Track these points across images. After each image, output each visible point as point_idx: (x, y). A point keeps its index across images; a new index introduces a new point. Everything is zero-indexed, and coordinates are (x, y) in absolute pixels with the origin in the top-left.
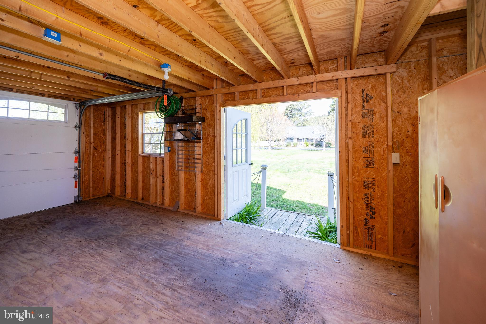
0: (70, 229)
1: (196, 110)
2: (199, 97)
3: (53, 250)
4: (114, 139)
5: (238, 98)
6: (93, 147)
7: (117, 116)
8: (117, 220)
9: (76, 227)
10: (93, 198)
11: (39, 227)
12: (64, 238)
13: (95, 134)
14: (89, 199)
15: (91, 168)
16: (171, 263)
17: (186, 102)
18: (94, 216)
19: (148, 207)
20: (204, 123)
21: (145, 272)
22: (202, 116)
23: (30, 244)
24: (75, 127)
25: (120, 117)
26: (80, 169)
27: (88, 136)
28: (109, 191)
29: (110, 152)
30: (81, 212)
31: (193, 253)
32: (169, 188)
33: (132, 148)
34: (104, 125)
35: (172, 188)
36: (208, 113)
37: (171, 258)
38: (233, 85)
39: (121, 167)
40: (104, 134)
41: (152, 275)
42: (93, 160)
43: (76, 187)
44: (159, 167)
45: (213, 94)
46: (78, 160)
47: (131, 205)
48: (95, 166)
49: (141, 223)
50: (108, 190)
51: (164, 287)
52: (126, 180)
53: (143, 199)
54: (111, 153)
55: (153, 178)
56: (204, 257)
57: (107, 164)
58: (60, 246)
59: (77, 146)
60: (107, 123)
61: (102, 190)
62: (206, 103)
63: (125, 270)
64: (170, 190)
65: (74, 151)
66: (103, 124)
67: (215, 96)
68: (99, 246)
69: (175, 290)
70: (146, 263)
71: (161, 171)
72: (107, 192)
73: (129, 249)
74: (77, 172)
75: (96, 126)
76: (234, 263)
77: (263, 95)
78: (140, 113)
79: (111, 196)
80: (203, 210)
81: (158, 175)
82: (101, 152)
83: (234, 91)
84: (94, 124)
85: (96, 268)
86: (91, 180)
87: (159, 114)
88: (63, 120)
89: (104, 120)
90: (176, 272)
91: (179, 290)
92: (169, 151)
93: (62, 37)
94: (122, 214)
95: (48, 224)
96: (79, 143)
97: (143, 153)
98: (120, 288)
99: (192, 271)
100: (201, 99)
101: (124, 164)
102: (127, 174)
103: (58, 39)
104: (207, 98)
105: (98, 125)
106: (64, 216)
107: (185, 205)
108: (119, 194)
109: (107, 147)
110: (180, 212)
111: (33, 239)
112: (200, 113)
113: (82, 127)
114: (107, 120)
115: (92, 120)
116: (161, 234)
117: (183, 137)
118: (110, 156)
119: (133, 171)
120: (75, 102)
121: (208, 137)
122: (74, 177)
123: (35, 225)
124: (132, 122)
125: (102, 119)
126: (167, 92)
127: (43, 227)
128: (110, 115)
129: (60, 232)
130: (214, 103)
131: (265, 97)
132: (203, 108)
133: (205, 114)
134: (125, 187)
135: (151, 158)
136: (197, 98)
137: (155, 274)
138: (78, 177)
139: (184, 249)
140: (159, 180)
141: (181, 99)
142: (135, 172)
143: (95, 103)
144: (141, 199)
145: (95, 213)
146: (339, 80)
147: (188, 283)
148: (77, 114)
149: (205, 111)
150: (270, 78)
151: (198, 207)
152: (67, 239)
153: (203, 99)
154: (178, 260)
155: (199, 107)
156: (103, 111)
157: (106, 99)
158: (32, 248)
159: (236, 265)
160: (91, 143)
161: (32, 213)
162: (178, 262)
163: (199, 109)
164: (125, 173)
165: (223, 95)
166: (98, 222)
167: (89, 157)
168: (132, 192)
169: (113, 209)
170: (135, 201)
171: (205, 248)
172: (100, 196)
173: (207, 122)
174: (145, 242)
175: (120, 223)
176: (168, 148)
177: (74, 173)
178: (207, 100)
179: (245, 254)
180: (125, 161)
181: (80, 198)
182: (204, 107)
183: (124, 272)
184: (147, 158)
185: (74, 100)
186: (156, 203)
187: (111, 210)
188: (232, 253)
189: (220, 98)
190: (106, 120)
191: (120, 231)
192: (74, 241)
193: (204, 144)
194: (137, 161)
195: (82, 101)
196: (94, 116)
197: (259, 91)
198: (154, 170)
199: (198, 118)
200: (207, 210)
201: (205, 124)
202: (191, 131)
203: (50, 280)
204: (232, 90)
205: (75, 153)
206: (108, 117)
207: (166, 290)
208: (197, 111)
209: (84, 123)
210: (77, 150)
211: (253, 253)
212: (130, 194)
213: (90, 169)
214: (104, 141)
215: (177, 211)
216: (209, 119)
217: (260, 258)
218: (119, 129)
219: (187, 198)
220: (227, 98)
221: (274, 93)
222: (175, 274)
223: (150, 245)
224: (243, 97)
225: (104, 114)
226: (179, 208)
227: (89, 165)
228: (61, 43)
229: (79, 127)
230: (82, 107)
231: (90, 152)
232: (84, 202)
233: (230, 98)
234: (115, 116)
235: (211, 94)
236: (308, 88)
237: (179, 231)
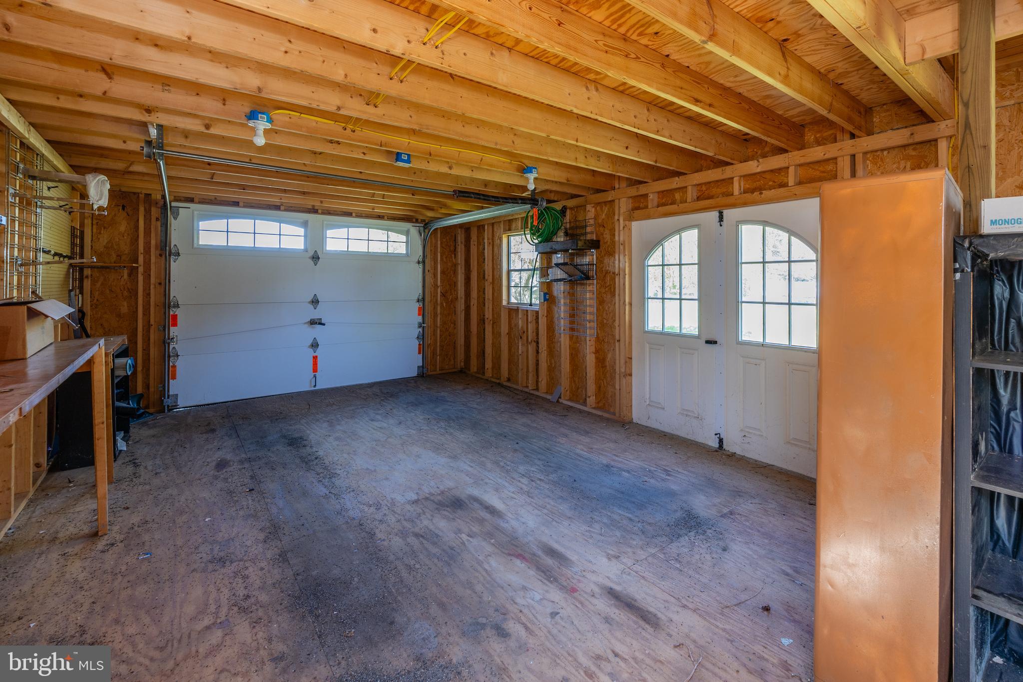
0: (416, 404)
1: (587, 228)
2: (592, 205)
3: (400, 423)
4: (468, 279)
5: (656, 204)
6: (441, 292)
7: (472, 243)
8: (471, 402)
9: (422, 404)
10: (440, 372)
11: (382, 399)
12: (410, 413)
13: (443, 272)
14: (435, 373)
15: (439, 325)
16: (533, 456)
17: (572, 214)
18: (443, 394)
19: (516, 392)
20: (600, 250)
21: (500, 459)
22: (595, 239)
23: (377, 414)
24: (419, 262)
25: (476, 243)
26: (425, 325)
27: (435, 275)
28: (462, 364)
29: (463, 301)
30: (427, 388)
31: (566, 452)
32: (547, 363)
33: (493, 294)
34: (455, 257)
35: (551, 364)
36: (607, 231)
37: (536, 452)
38: (646, 182)
39: (478, 325)
40: (455, 272)
41: (508, 463)
42: (441, 314)
43: (419, 353)
44: (531, 327)
45: (612, 199)
46: (422, 312)
47: (492, 386)
48: (444, 323)
49: (502, 410)
50: (461, 361)
51: (520, 475)
52: (484, 346)
53: (509, 380)
54: (465, 302)
55: (523, 345)
56: (582, 459)
57: (459, 321)
58: (407, 420)
59: (420, 291)
60: (459, 254)
61: (452, 362)
62: (604, 215)
63: (478, 453)
64: (548, 366)
65: (417, 298)
66: (453, 256)
67: (617, 201)
68: (450, 427)
69: (532, 481)
70: (503, 451)
71: (535, 334)
72: (459, 365)
73: (484, 435)
74: (421, 330)
75: (445, 259)
76: (623, 473)
77: (700, 196)
78: (504, 236)
79: (465, 373)
80: (598, 403)
81: (530, 340)
82: (452, 301)
83: (647, 192)
84: (441, 256)
85: (446, 446)
86: (438, 344)
87: (528, 236)
88: (405, 252)
89: (455, 249)
90: (538, 465)
91: (538, 482)
92: (545, 299)
93: (412, 159)
94: (479, 396)
95: (390, 397)
96: (424, 286)
97: (509, 302)
98: (472, 467)
99: (560, 468)
100: (596, 209)
101: (482, 321)
102: (486, 337)
103: (408, 161)
104: (606, 206)
105: (446, 258)
106: (408, 391)
107: (570, 392)
108: (475, 370)
109: (459, 292)
110: (562, 403)
111: (379, 409)
112: (592, 233)
113: (427, 261)
114: (459, 250)
115: (439, 250)
116: (528, 425)
117: (564, 276)
118: (463, 307)
119: (495, 332)
120: (418, 225)
121: (606, 274)
122: (418, 338)
123: (377, 395)
124: (493, 251)
125: (452, 248)
126: (537, 205)
127: (387, 399)
128: (463, 241)
129: (405, 406)
130: (614, 214)
131: (702, 200)
132: (598, 224)
133: (602, 234)
134: (484, 359)
135: (520, 311)
136: (589, 207)
137: (512, 463)
138: (422, 337)
139: (555, 446)
140: (531, 349)
141: (563, 211)
142: (497, 335)
143: (443, 225)
144: (506, 380)
145: (443, 391)
146: (839, 159)
147: (550, 478)
148: (420, 242)
149: (601, 229)
150: (711, 163)
151: (589, 397)
152: (413, 414)
153: (598, 208)
154: (544, 455)
155: (592, 222)
156: (453, 235)
157: (457, 218)
158: (379, 417)
159: (626, 474)
160: (438, 287)
161: (372, 383)
162: (544, 458)
163: (591, 225)
164: (484, 335)
165: (631, 199)
166: (448, 401)
167: (435, 308)
168: (493, 368)
169: (467, 388)
170: (498, 381)
171: (585, 450)
172: (450, 371)
173: (605, 249)
174: (505, 430)
175: (475, 406)
176: (545, 294)
177: (417, 331)
178: (606, 209)
179: (646, 466)
180: (484, 316)
181: (424, 370)
182: (600, 221)
183: (476, 454)
184: (513, 311)
185: (417, 221)
186: (527, 387)
187: (464, 389)
188: (626, 462)
189: (624, 205)
190: (457, 249)
191: (474, 415)
192: (421, 417)
193: (600, 288)
194: (499, 316)
195: (427, 221)
196: (441, 243)
197: (690, 188)
198: (524, 332)
199: (588, 243)
200: (604, 404)
201: (601, 252)
202: (576, 266)
203: (402, 448)
204: (643, 190)
205: (418, 301)
206: (460, 244)
207: (523, 478)
208: (589, 229)
209: (429, 256)
210: (421, 298)
211: (659, 468)
212: (490, 370)
213: (437, 327)
214: (455, 284)
215: (558, 401)
216: (609, 243)
217: (669, 475)
218: (476, 263)
219: (574, 381)
220: (637, 205)
221: (718, 190)
222: (537, 467)
223: (511, 434)
224: (664, 201)
225: (455, 240)
226: (560, 397)
227: (435, 321)
228: (411, 165)
229: (424, 262)
230: (427, 231)
231: (437, 300)
232: (429, 376)
233: (643, 203)
234: (470, 242)
235: (609, 199)
236: (782, 178)
237: (555, 425)
